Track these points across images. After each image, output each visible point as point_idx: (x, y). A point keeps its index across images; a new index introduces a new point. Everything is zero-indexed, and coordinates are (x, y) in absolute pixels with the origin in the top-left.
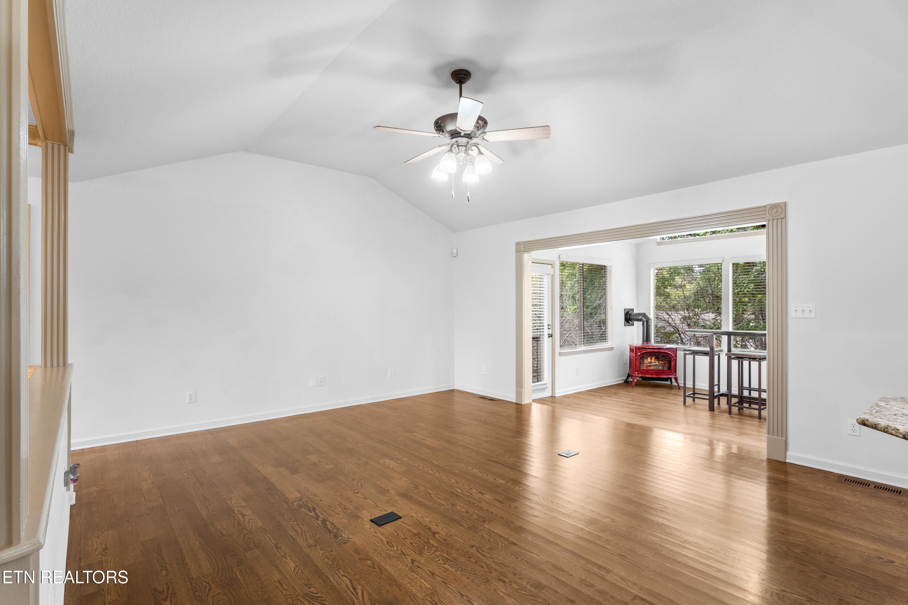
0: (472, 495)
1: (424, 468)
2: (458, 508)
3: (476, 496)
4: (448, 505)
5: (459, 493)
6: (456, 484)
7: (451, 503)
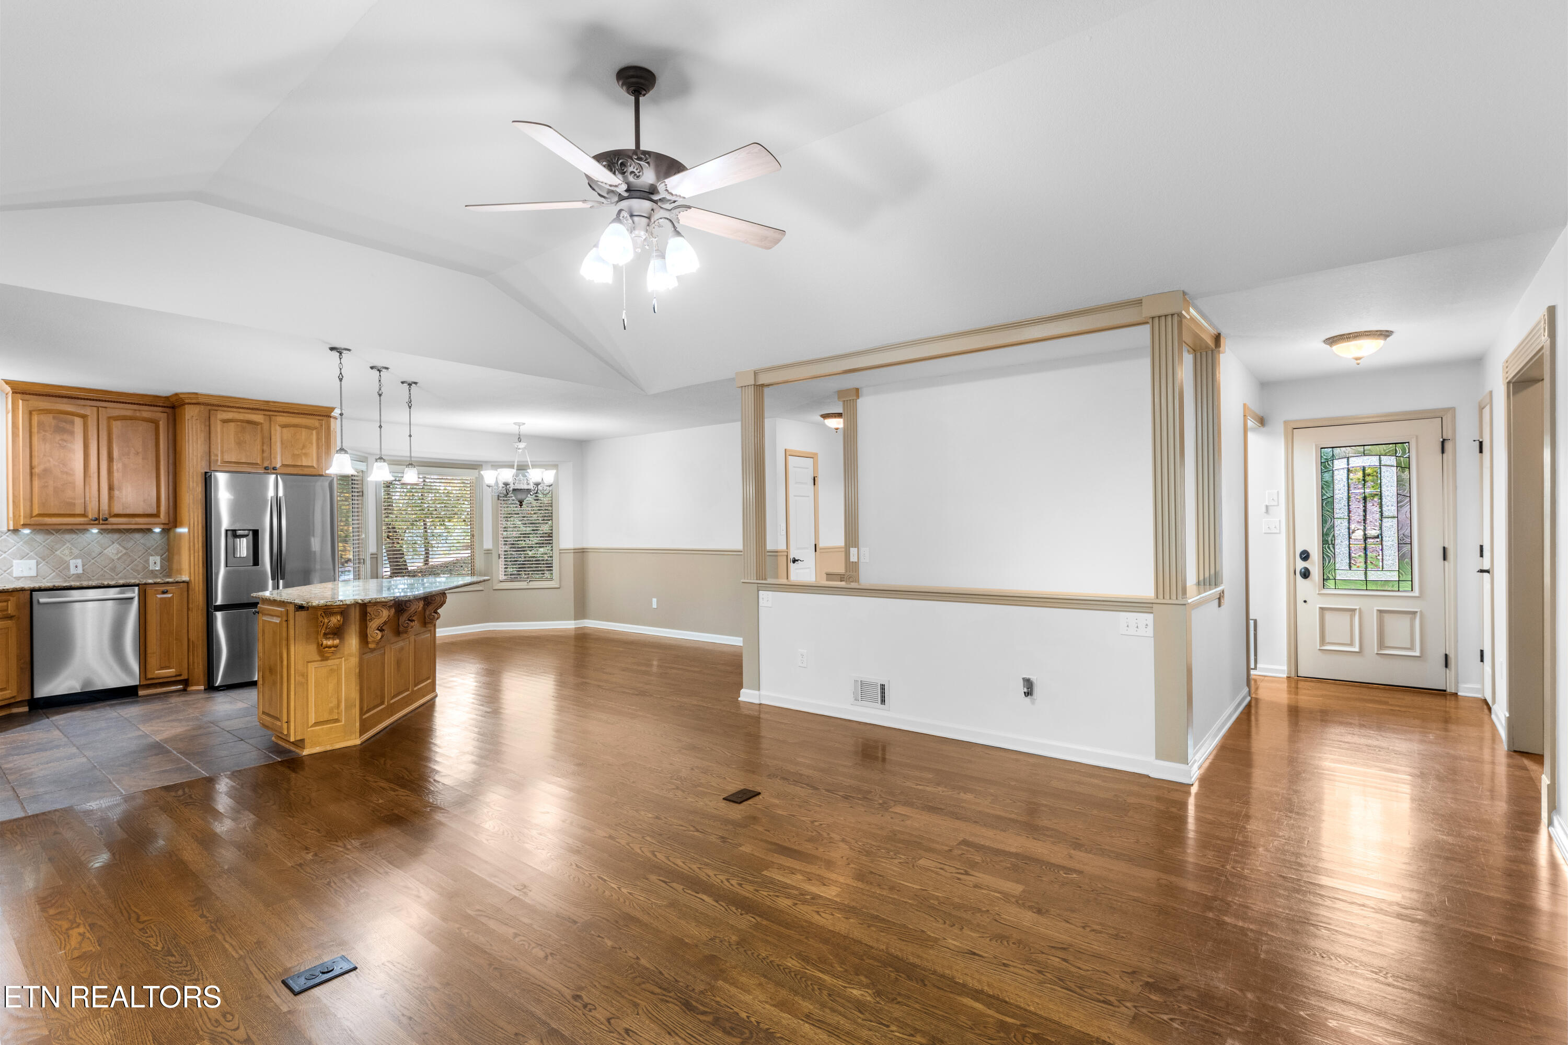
0: (628, 834)
1: (728, 880)
2: (650, 815)
3: (621, 832)
4: (665, 818)
5: (648, 835)
6: (655, 849)
7: (662, 820)
